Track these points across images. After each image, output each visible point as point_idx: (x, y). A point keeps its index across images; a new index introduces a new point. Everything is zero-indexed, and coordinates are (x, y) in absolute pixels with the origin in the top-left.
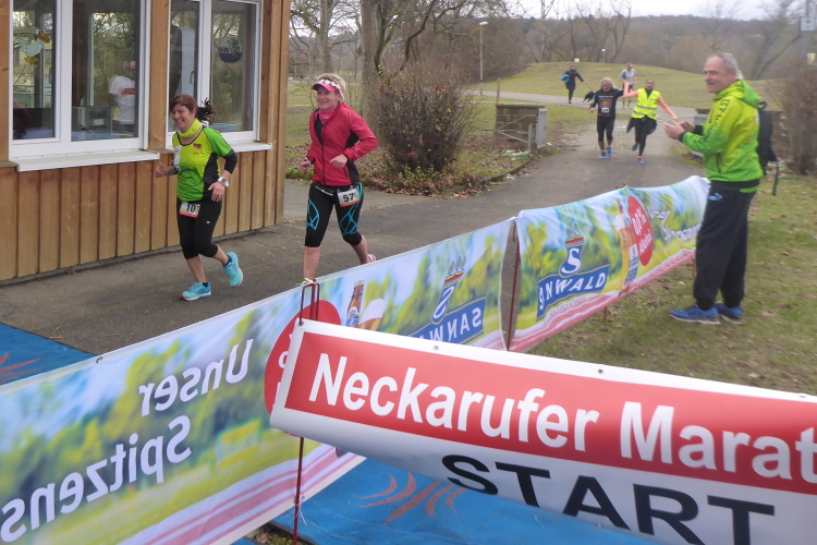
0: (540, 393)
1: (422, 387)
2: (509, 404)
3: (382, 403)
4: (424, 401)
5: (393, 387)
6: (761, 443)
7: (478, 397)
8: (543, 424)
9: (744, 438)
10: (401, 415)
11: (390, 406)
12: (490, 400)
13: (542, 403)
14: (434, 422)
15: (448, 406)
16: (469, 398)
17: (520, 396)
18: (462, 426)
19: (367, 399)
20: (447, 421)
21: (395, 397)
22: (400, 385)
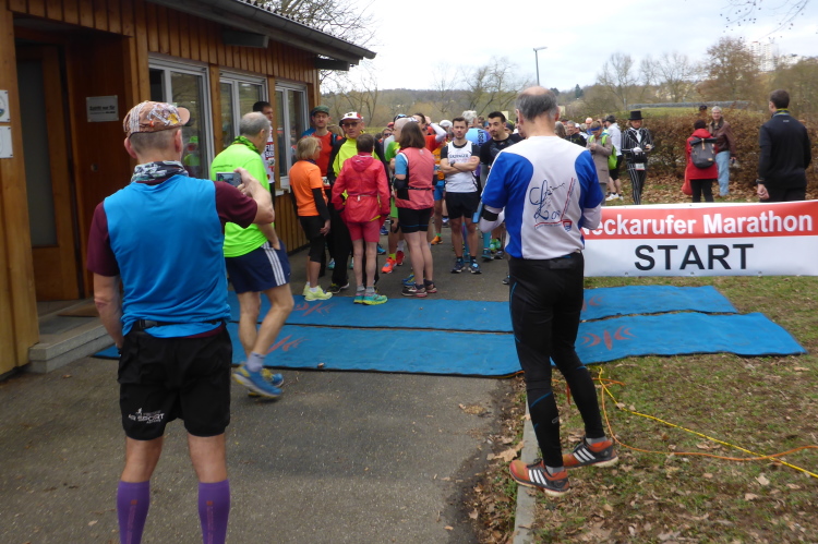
0: (672, 216)
1: (626, 221)
2: (662, 222)
3: (610, 230)
4: (628, 226)
5: (613, 223)
6: (750, 219)
7: (649, 221)
8: (676, 227)
9: (744, 219)
10: (620, 233)
11: (614, 230)
12: (654, 222)
13: (674, 219)
14: (634, 233)
15: (639, 226)
16: (646, 222)
17: (665, 218)
18: (645, 232)
19: (603, 229)
20: (639, 232)
21: (615, 227)
22: (616, 221)
